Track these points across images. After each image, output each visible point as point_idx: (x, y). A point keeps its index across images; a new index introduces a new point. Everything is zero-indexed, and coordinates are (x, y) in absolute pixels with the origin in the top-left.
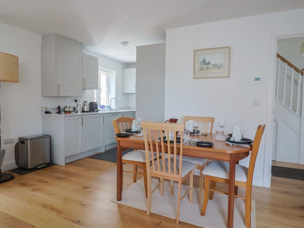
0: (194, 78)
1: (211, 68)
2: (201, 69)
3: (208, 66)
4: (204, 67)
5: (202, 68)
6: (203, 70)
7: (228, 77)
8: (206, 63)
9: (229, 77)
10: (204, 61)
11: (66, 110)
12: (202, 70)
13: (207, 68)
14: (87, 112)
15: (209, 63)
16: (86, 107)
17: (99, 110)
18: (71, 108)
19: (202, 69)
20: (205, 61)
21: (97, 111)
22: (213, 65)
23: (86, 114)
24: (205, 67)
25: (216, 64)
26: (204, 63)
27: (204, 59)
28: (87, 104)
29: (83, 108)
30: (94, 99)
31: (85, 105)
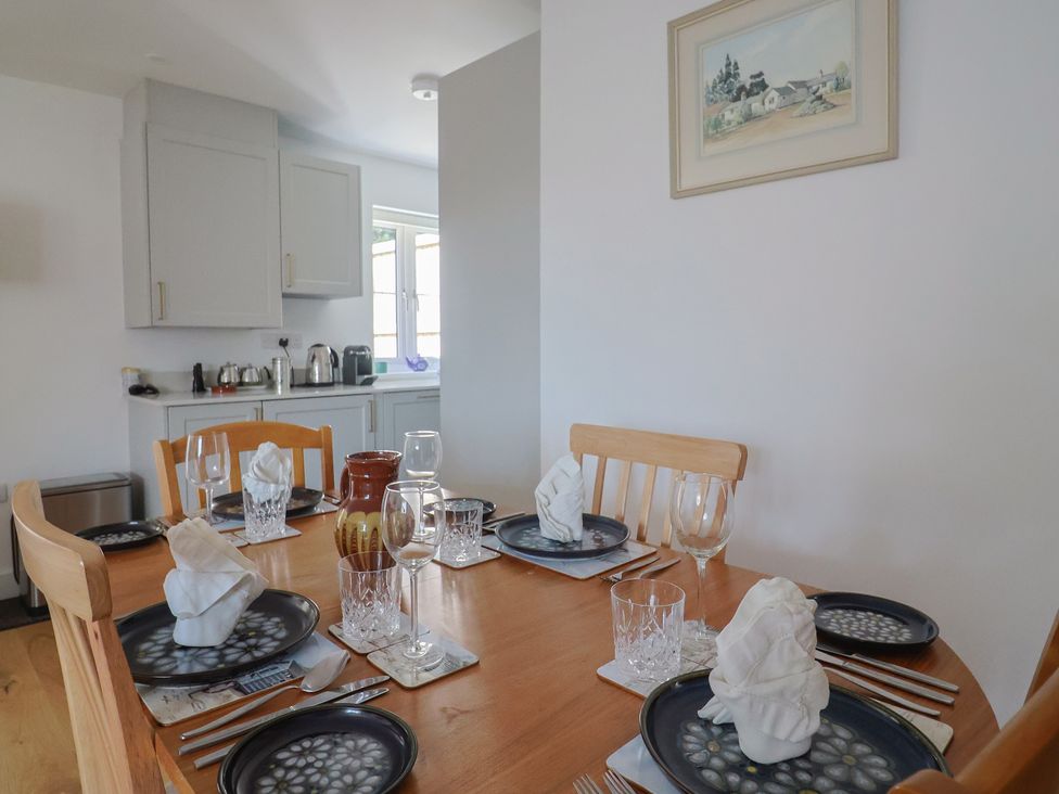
0: (677, 194)
1: (771, 112)
2: (711, 132)
3: (755, 104)
4: (728, 116)
5: (717, 124)
6: (725, 135)
7: (891, 155)
8: (742, 88)
9: (895, 158)
10: (729, 74)
11: (225, 379)
12: (717, 139)
13: (749, 117)
14: (322, 385)
15: (760, 85)
16: (316, 369)
17: (376, 378)
18: (251, 373)
19: (716, 130)
20: (736, 76)
21: (369, 382)
22: (783, 91)
23: (317, 392)
24: (732, 113)
25: (801, 84)
26: (729, 92)
27: (728, 65)
29: (309, 371)
30: (372, 336)
31: (314, 357)
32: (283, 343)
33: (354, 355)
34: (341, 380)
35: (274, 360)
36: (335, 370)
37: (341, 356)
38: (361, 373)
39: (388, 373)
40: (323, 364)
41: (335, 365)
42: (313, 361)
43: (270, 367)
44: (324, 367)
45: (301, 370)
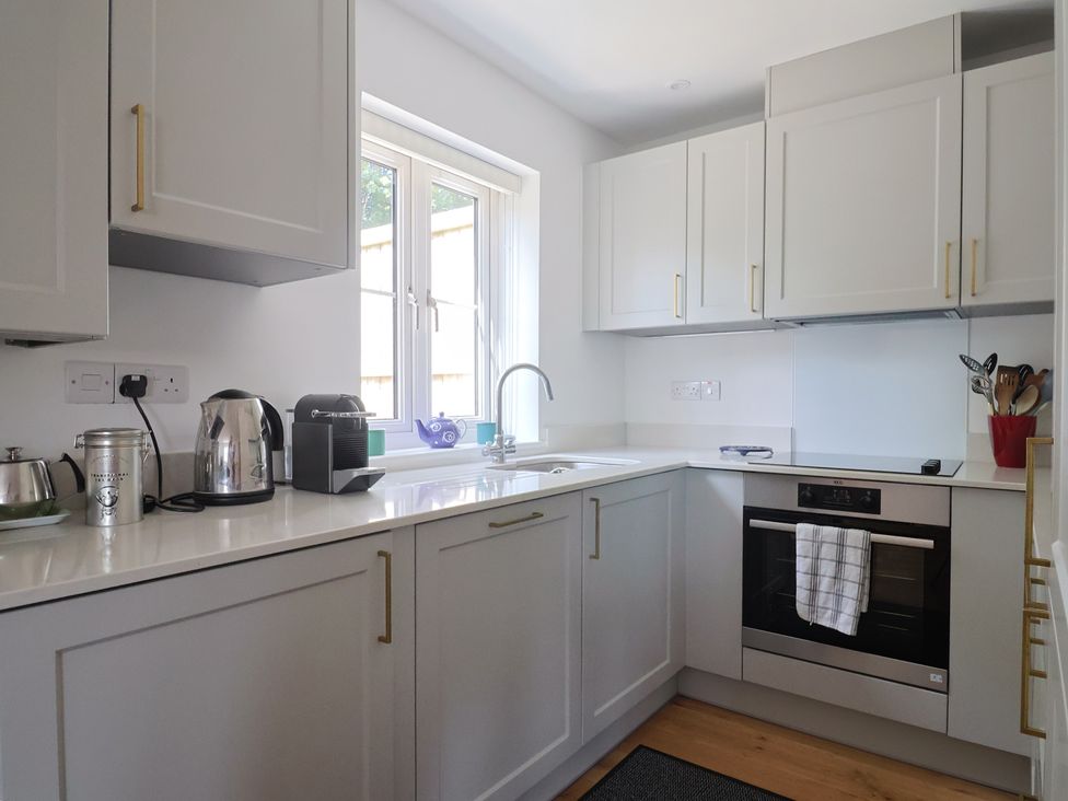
16: (225, 452)
21: (360, 486)
28: (243, 418)
29: (204, 459)
30: (358, 379)
31: (218, 425)
32: (133, 388)
33: (320, 418)
34: (288, 476)
35: (91, 436)
36: (274, 453)
37: (288, 421)
38: (341, 464)
39: (388, 453)
40: (244, 439)
41: (275, 442)
42: (215, 434)
43: (78, 455)
44: (246, 448)
45: (182, 457)
